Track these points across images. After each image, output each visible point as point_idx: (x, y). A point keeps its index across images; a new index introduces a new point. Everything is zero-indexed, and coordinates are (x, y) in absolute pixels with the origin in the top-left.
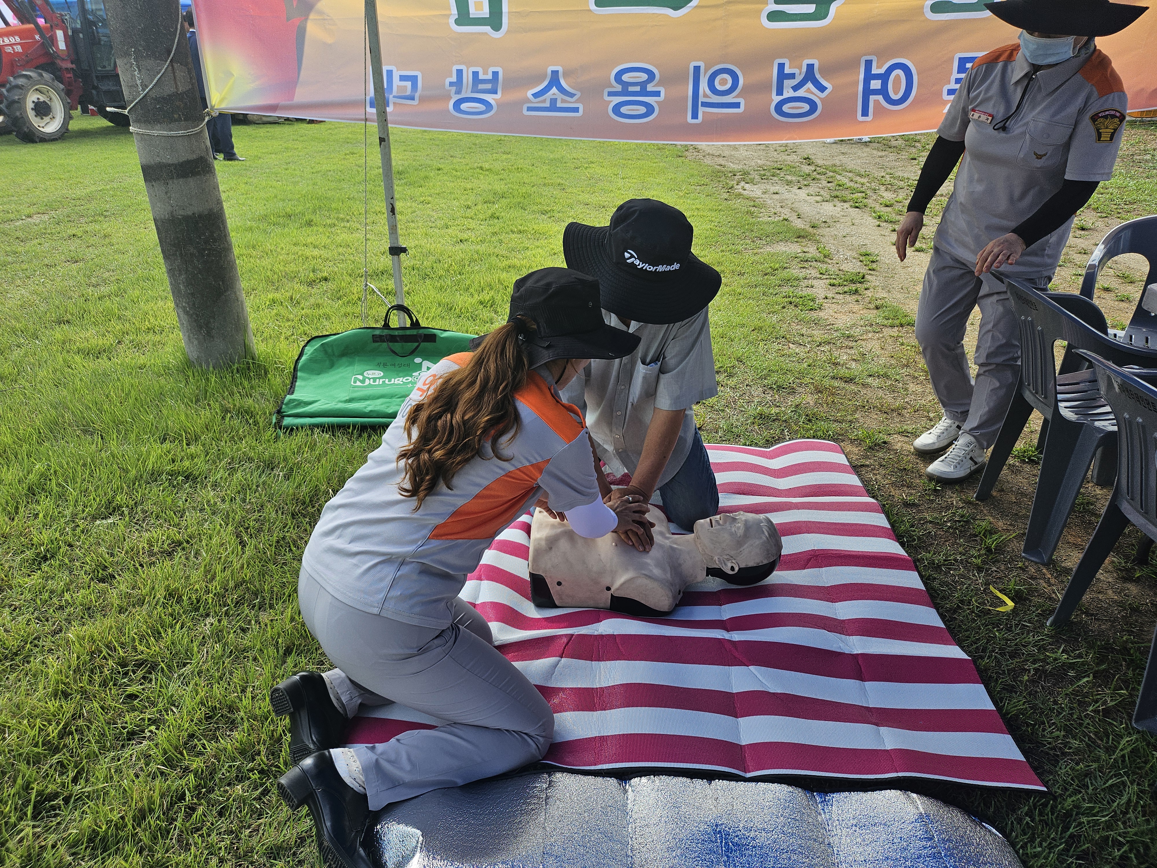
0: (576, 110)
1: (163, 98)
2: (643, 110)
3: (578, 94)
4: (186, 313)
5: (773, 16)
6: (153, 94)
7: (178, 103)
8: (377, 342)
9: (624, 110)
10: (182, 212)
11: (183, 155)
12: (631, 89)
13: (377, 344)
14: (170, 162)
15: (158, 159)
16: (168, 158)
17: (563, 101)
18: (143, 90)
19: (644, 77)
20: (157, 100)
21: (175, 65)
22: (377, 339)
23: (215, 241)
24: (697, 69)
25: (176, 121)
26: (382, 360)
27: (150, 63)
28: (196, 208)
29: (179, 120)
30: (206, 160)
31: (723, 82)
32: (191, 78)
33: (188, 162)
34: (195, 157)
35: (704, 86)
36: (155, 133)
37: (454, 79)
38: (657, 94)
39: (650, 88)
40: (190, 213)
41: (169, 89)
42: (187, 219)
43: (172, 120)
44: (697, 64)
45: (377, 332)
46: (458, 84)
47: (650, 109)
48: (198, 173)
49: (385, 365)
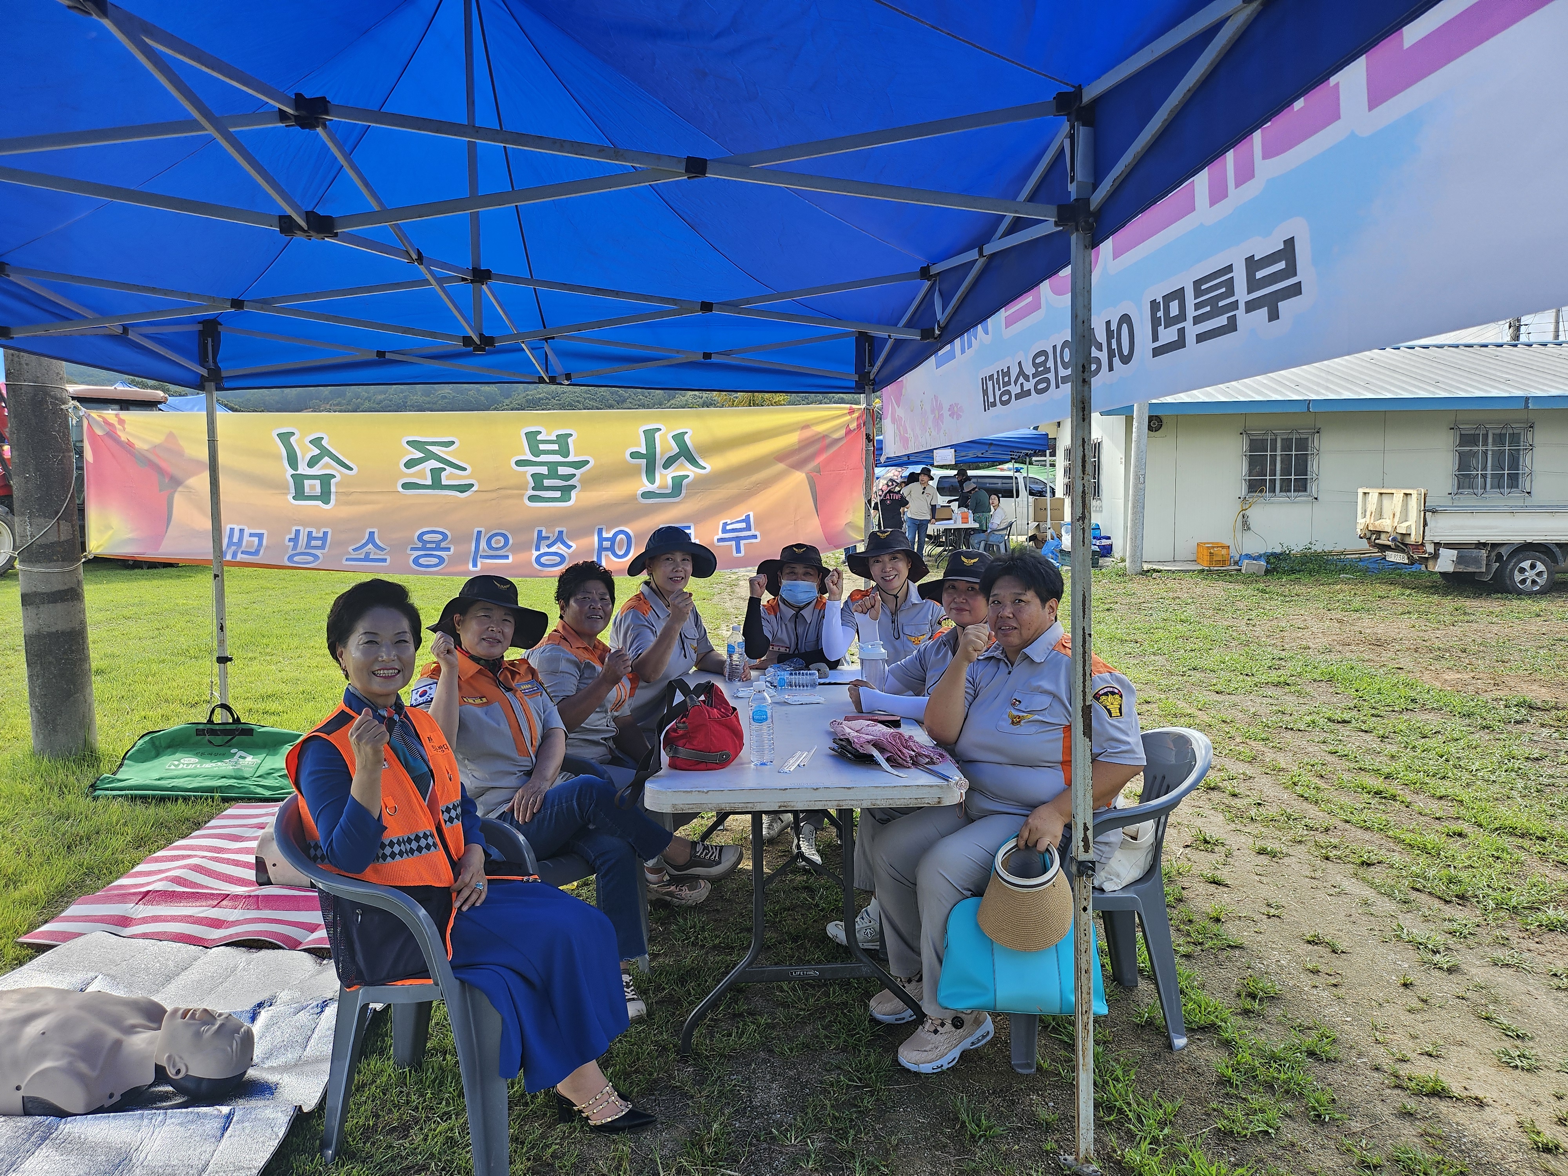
0: (384, 560)
1: (46, 545)
2: (436, 560)
3: (388, 549)
4: (38, 711)
5: (532, 498)
6: (38, 542)
7: (58, 549)
8: (200, 735)
9: (422, 561)
10: (46, 629)
11: (57, 586)
12: (428, 546)
13: (199, 737)
14: (44, 591)
15: (34, 589)
16: (42, 588)
17: (375, 554)
18: (32, 539)
19: (441, 537)
20: (41, 546)
21: (61, 522)
22: (199, 732)
23: (73, 652)
24: (479, 533)
25: (55, 561)
26: (201, 750)
27: (41, 520)
28: (61, 626)
29: (58, 560)
30: (76, 591)
31: (498, 542)
32: (74, 531)
33: (59, 592)
34: (66, 587)
35: (483, 544)
36: (35, 570)
37: (293, 536)
38: (448, 549)
39: (443, 545)
40: (54, 630)
41: (53, 538)
42: (50, 635)
43: (51, 561)
44: (479, 529)
45: (201, 727)
46: (295, 540)
47: (441, 560)
48: (67, 600)
49: (203, 754)
